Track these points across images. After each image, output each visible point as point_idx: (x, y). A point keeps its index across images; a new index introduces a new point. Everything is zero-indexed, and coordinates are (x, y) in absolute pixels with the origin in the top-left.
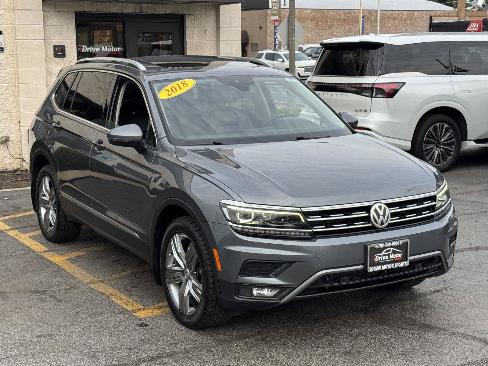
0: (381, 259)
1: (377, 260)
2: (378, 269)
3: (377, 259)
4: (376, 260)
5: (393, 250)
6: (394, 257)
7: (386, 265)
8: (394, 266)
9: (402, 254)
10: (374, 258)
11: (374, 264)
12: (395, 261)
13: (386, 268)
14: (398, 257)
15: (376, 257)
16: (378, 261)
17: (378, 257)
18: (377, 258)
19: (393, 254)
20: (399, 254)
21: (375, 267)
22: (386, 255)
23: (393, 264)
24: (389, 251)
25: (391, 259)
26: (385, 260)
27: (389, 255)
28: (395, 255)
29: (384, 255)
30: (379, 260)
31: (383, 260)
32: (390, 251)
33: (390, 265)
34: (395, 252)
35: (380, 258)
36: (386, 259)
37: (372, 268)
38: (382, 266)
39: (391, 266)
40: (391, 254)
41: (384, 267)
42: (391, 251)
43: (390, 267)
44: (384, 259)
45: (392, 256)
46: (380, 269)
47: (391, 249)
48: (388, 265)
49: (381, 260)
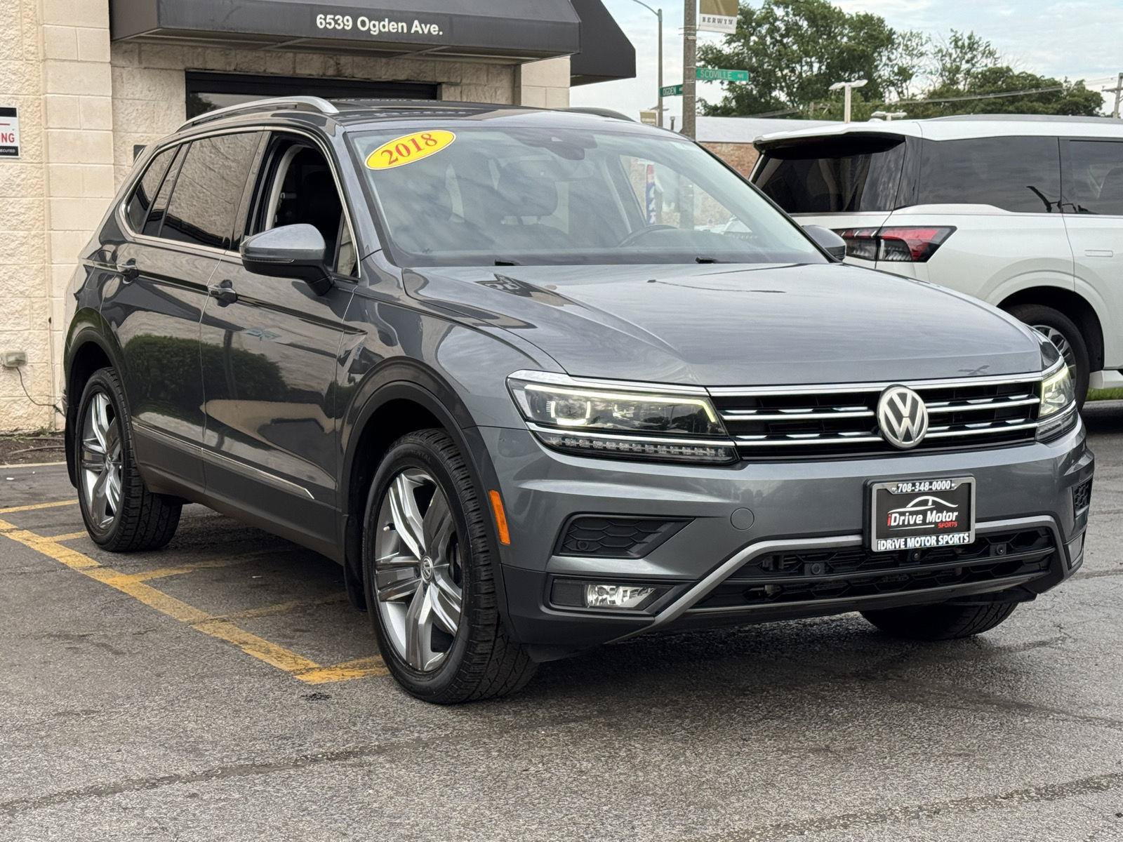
0: (906, 523)
1: (896, 524)
2: (897, 547)
3: (895, 521)
4: (893, 524)
5: (934, 502)
6: (937, 521)
7: (918, 539)
8: (938, 541)
9: (956, 514)
10: (888, 517)
11: (886, 533)
12: (938, 530)
13: (918, 545)
14: (948, 520)
15: (894, 515)
16: (898, 526)
17: (897, 515)
18: (895, 519)
19: (935, 512)
20: (951, 514)
21: (889, 541)
22: (917, 513)
23: (934, 538)
24: (925, 503)
25: (930, 523)
26: (915, 524)
27: (924, 513)
28: (940, 514)
29: (912, 513)
30: (901, 523)
31: (909, 525)
32: (927, 505)
33: (928, 538)
34: (939, 508)
35: (902, 518)
36: (918, 522)
37: (883, 542)
38: (908, 540)
39: (931, 541)
40: (929, 512)
41: (913, 543)
42: (930, 503)
43: (928, 545)
44: (912, 522)
45: (933, 517)
46: (903, 547)
47: (931, 498)
48: (923, 538)
49: (904, 525)
